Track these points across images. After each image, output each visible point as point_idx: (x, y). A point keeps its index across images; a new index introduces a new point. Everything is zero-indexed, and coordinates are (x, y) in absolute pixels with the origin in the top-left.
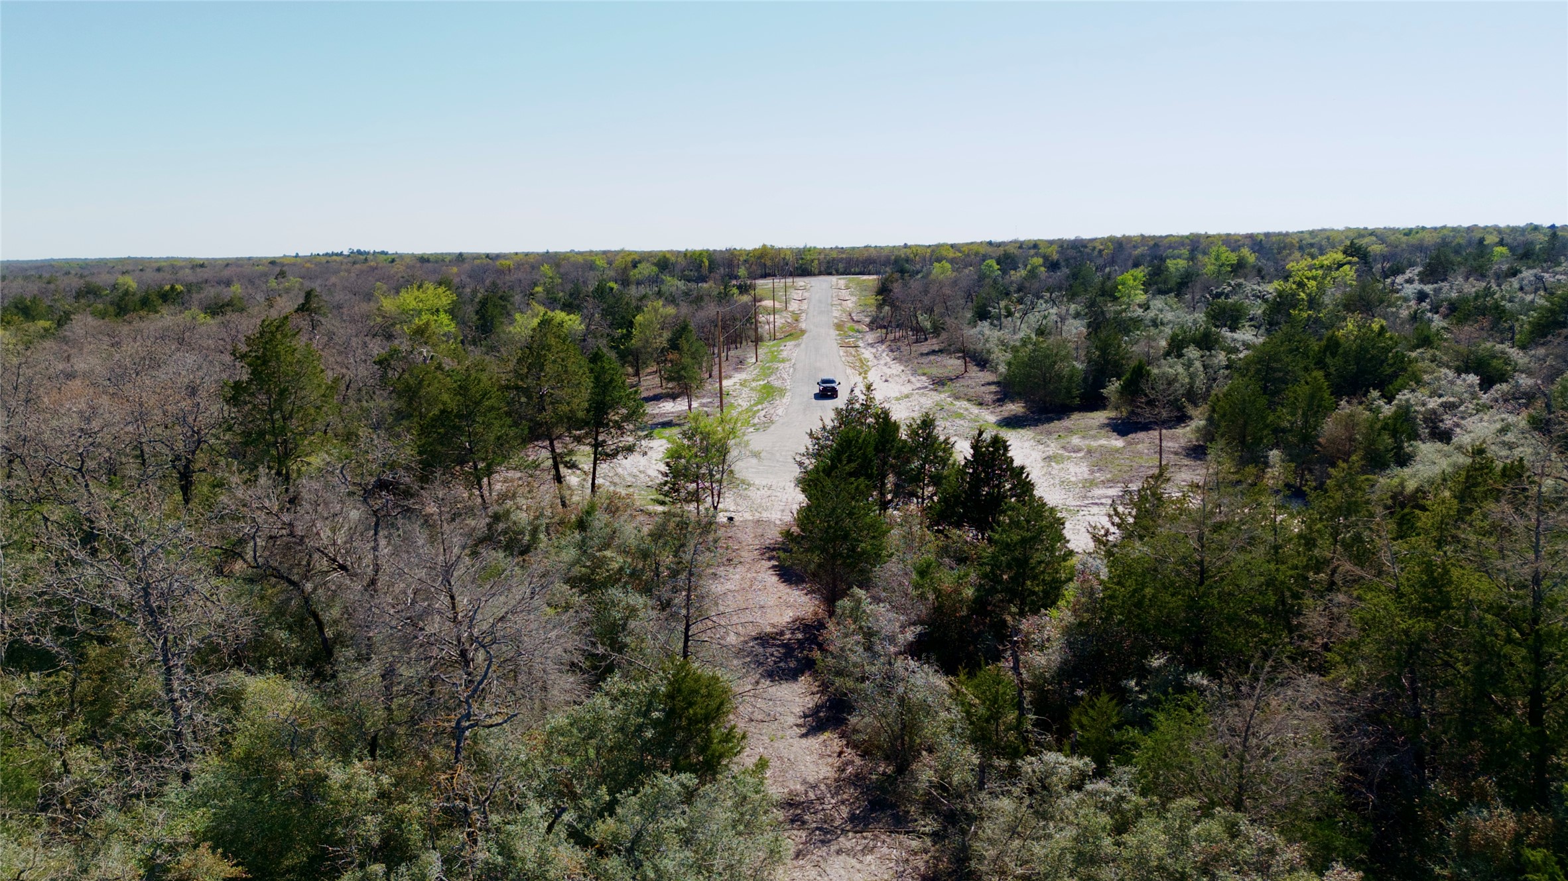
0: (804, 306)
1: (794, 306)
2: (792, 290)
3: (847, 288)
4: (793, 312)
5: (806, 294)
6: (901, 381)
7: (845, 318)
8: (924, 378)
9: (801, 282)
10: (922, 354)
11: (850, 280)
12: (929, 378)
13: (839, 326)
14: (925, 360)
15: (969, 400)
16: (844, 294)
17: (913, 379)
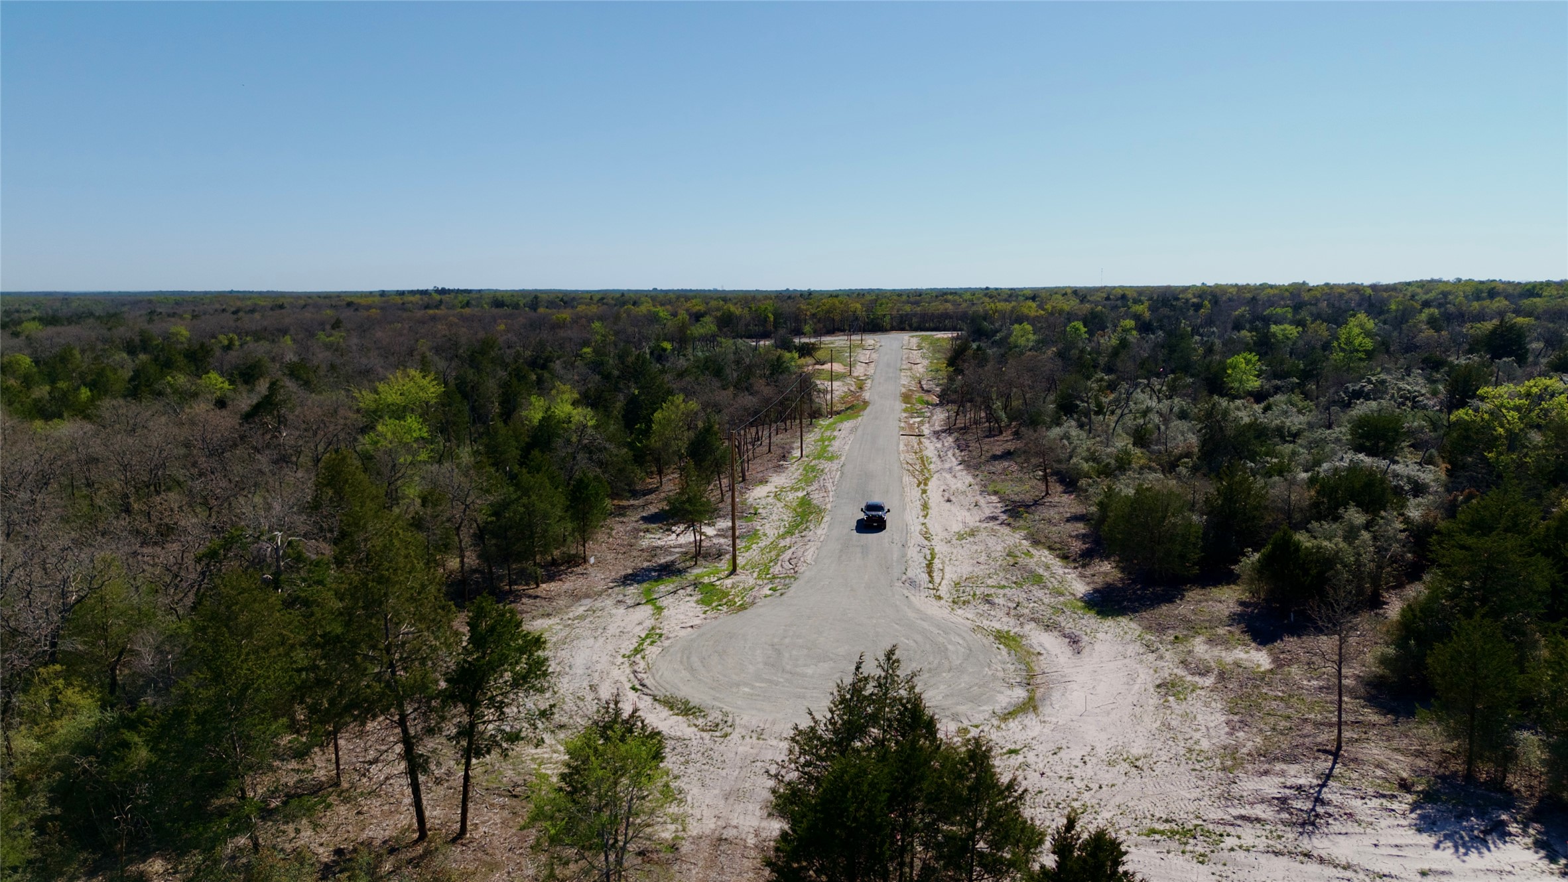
0: (871, 371)
1: (859, 371)
2: (859, 350)
3: (920, 348)
4: (857, 378)
5: (875, 356)
6: (966, 502)
7: (914, 386)
8: (994, 498)
9: (870, 339)
10: (995, 458)
11: (923, 339)
12: (1002, 500)
13: (906, 398)
14: (999, 466)
15: (1050, 548)
16: (916, 355)
17: (982, 502)
